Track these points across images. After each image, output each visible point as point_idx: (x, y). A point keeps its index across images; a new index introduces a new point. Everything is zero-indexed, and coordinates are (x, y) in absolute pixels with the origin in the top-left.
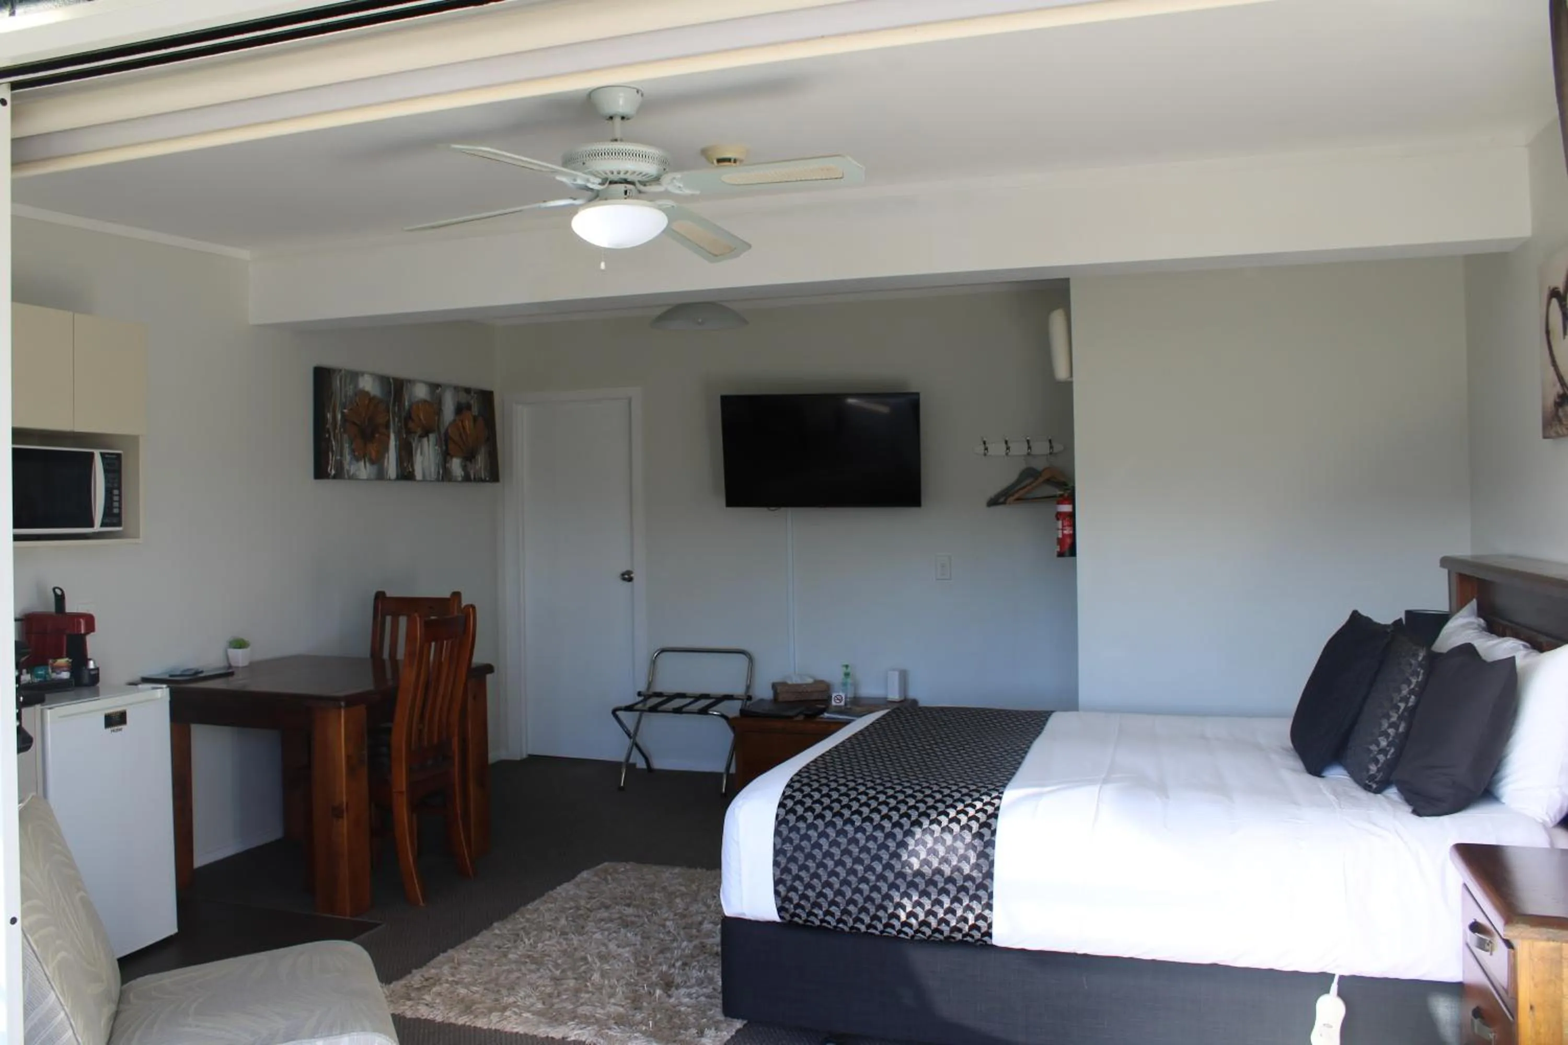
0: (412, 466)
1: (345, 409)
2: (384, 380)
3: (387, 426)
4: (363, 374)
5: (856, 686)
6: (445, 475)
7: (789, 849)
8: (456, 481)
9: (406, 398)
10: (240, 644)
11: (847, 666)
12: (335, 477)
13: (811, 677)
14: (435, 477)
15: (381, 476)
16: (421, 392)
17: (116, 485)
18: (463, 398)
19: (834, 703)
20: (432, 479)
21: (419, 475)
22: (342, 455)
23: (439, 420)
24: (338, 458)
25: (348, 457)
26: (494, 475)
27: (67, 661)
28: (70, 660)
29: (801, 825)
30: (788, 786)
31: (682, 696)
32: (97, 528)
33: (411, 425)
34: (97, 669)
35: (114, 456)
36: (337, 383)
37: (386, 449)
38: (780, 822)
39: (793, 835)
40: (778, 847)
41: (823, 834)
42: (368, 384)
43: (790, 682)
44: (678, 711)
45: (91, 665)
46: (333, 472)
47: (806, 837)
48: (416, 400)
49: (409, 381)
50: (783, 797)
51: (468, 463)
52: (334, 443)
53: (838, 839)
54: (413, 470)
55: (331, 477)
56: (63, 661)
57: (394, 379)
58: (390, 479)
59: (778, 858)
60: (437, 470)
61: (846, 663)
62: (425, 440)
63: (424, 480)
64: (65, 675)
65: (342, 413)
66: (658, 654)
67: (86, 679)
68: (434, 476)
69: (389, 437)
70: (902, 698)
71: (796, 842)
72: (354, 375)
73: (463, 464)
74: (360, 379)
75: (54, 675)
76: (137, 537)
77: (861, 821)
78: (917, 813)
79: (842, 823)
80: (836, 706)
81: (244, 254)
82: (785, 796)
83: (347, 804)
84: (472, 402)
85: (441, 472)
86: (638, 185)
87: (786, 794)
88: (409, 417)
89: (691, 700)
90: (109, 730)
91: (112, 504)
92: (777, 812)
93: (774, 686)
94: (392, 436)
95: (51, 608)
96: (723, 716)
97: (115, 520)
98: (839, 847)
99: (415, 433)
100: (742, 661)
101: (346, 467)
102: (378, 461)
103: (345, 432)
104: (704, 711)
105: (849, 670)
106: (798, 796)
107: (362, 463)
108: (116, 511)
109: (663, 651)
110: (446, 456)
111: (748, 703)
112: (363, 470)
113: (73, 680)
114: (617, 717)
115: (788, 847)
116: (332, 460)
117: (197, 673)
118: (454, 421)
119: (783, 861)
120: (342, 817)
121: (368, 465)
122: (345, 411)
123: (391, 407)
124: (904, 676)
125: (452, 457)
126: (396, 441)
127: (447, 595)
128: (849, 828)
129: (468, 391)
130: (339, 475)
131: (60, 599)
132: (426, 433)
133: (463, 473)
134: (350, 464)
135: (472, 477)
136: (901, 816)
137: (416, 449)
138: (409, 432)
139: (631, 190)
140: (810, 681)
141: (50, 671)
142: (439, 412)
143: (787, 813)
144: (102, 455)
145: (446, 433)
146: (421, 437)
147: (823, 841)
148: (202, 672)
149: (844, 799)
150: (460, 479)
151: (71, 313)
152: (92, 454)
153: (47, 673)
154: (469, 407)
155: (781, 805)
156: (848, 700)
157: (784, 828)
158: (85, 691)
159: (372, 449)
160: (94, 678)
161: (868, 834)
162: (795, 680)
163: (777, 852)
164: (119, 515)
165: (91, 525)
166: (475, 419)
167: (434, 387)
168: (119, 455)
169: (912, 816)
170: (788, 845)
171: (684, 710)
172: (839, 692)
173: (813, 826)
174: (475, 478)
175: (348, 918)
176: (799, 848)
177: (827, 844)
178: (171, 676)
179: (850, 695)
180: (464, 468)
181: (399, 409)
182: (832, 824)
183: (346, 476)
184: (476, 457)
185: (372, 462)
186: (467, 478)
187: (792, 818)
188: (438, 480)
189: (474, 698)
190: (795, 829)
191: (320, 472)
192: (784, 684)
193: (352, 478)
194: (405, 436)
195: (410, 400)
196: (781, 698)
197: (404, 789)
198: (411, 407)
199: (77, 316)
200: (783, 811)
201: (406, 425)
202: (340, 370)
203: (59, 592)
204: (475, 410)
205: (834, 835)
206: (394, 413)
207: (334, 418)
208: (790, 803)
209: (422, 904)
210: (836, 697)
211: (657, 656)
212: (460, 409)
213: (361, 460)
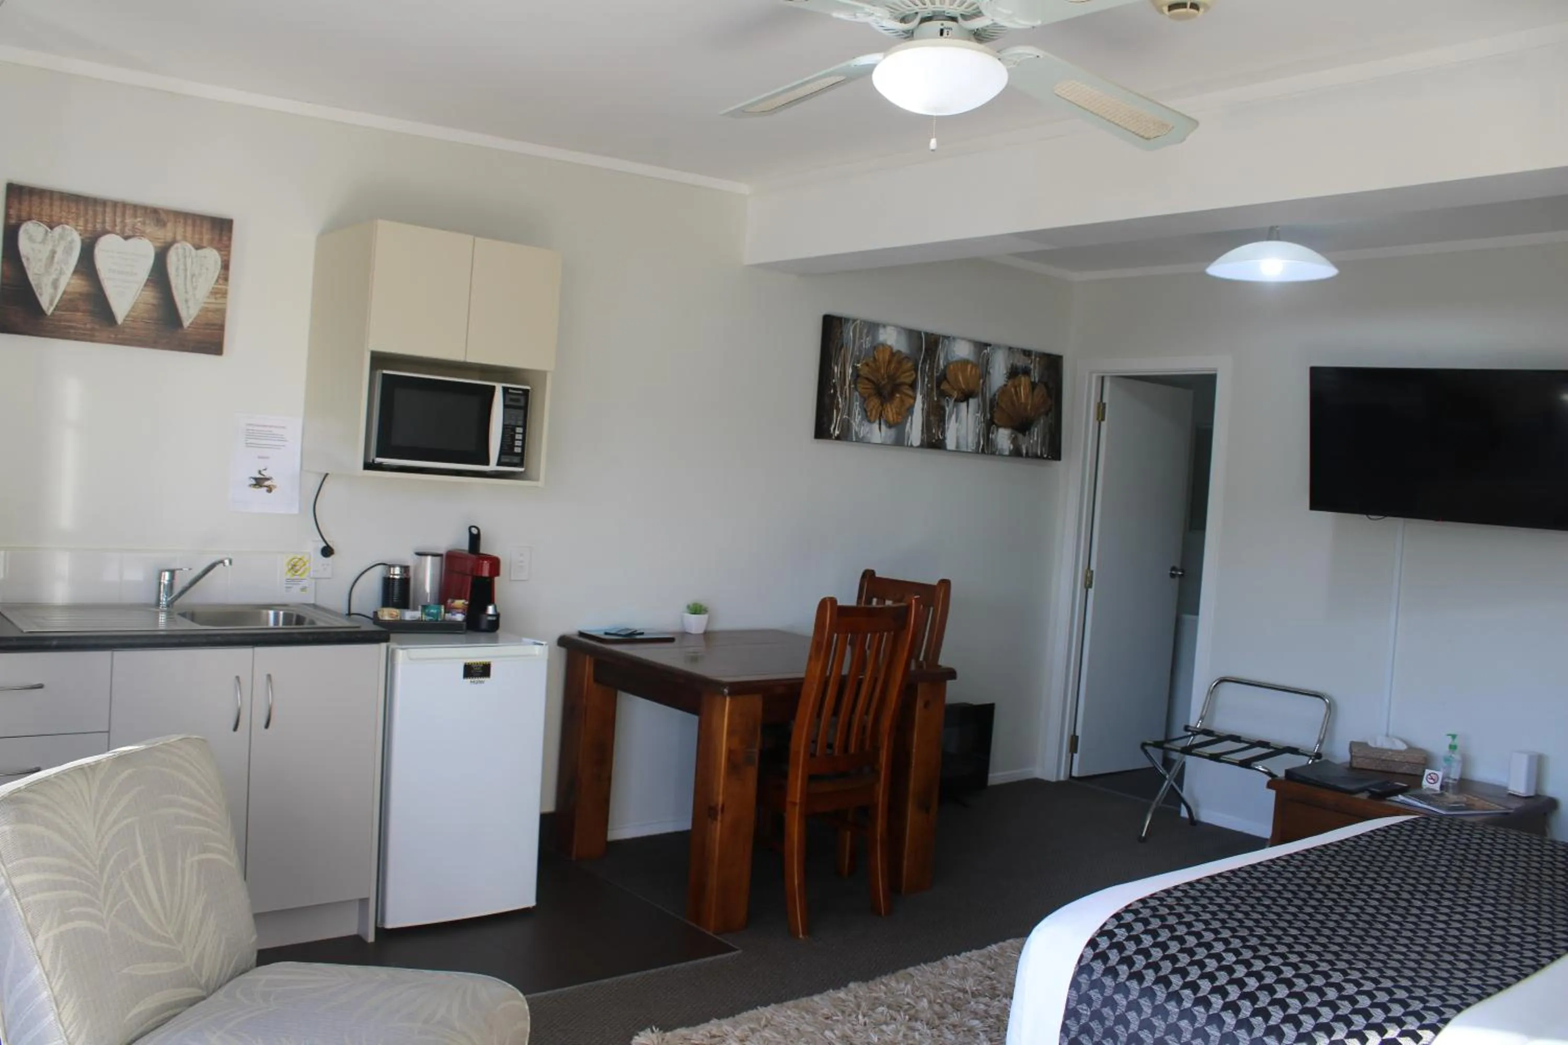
0: (943, 433)
1: (858, 363)
2: (913, 335)
3: (913, 386)
4: (884, 326)
5: (1465, 761)
6: (987, 448)
7: (1085, 1012)
8: (1001, 455)
9: (942, 356)
10: (696, 610)
11: (1454, 737)
12: (838, 438)
13: (1405, 742)
14: (974, 448)
15: (900, 441)
16: (962, 351)
17: (520, 423)
18: (1021, 361)
19: (1425, 783)
20: (970, 450)
21: (951, 444)
22: (849, 415)
23: (984, 382)
24: (844, 417)
25: (857, 418)
26: (1054, 451)
27: (463, 603)
28: (467, 603)
29: (1108, 981)
30: (1117, 916)
31: (1236, 739)
32: (493, 466)
33: (945, 386)
34: (497, 615)
35: (520, 392)
36: (849, 333)
37: (910, 410)
38: (1082, 968)
39: (1094, 994)
40: (1073, 1004)
41: (1134, 1006)
42: (891, 338)
43: (1371, 744)
44: (1215, 758)
45: (490, 610)
46: (837, 432)
47: (1109, 1002)
48: (954, 359)
49: (948, 338)
50: (1099, 931)
51: (1020, 436)
52: (840, 400)
53: (1153, 1020)
54: (945, 438)
55: (834, 437)
56: (459, 603)
57: (926, 334)
58: (912, 446)
59: (1068, 1022)
60: (977, 440)
61: (1452, 732)
62: (964, 405)
63: (958, 451)
64: (459, 617)
65: (854, 368)
66: (1216, 684)
67: (484, 625)
68: (972, 447)
69: (915, 399)
70: (1532, 794)
71: (1096, 1005)
72: (873, 327)
73: (1013, 436)
74: (881, 331)
75: (448, 616)
76: (537, 480)
77: (1192, 1002)
78: (1281, 1014)
79: (1164, 996)
80: (1429, 789)
81: (743, 188)
82: (1102, 932)
83: (723, 806)
84: (1032, 366)
85: (982, 442)
86: (960, 19)
87: (1106, 928)
88: (943, 377)
89: (1246, 745)
90: (469, 680)
91: (513, 443)
92: (1084, 951)
93: (1352, 744)
94: (919, 398)
95: (465, 545)
96: (1269, 774)
97: (516, 460)
98: (1153, 1033)
99: (950, 396)
100: (1317, 708)
101: (855, 427)
102: (898, 425)
103: (856, 389)
104: (1246, 764)
105: (1457, 742)
106: (1121, 934)
107: (876, 426)
108: (518, 450)
109: (1223, 680)
110: (990, 425)
111: (1317, 761)
112: (877, 433)
113: (465, 623)
114: (1146, 752)
115: (1085, 1010)
116: (836, 418)
117: (633, 633)
118: (1005, 385)
119: (1074, 1028)
120: (716, 819)
121: (883, 427)
122: (859, 365)
123: (920, 366)
124: (1538, 765)
125: (998, 427)
126: (923, 403)
127: (935, 582)
128: (1172, 1007)
129: (1027, 353)
130: (845, 435)
131: (475, 539)
132: (966, 397)
133: (1012, 447)
134: (860, 424)
135: (1024, 451)
136: (1255, 1013)
137: (950, 416)
138: (943, 394)
139: (951, 29)
140: (1402, 747)
141: (443, 610)
142: (985, 374)
143: (1095, 957)
144: (505, 390)
145: (992, 401)
146: (958, 401)
147: (1132, 1016)
148: (642, 634)
149: (1184, 958)
150: (1007, 453)
151: (471, 237)
152: (494, 388)
153: (439, 613)
154: (1026, 372)
155: (1092, 943)
156: (1451, 781)
157: (1083, 979)
158: (483, 636)
159: (891, 412)
160: (494, 626)
161: (1197, 1025)
162: (1381, 742)
163: (1070, 1013)
164: (522, 455)
165: (486, 462)
166: (1033, 385)
167: (981, 346)
168: (526, 392)
169: (1273, 1018)
170: (1085, 1006)
171: (1223, 758)
172: (1438, 770)
173: (1122, 988)
174: (1027, 453)
175: (710, 933)
176: (1097, 1016)
177: (1137, 1023)
178: (606, 634)
179: (1455, 774)
180: (1014, 441)
181: (931, 368)
182: (1151, 994)
183: (854, 440)
184: (1032, 430)
185: (890, 426)
186: (1016, 453)
187: (1098, 966)
188: (976, 452)
189: (926, 705)
190: (1097, 985)
191: (822, 431)
192: (1364, 745)
193: (861, 440)
194: (936, 399)
195: (946, 358)
196: (1355, 765)
197: (798, 801)
198: (945, 367)
199: (478, 239)
200: (1090, 953)
201: (938, 386)
202: (854, 321)
203: (474, 531)
204: (1035, 376)
205: (1150, 1011)
206: (923, 371)
207: (843, 373)
208: (1104, 943)
209: (801, 936)
210: (1430, 774)
211: (1215, 686)
212: (1014, 373)
213: (874, 422)
